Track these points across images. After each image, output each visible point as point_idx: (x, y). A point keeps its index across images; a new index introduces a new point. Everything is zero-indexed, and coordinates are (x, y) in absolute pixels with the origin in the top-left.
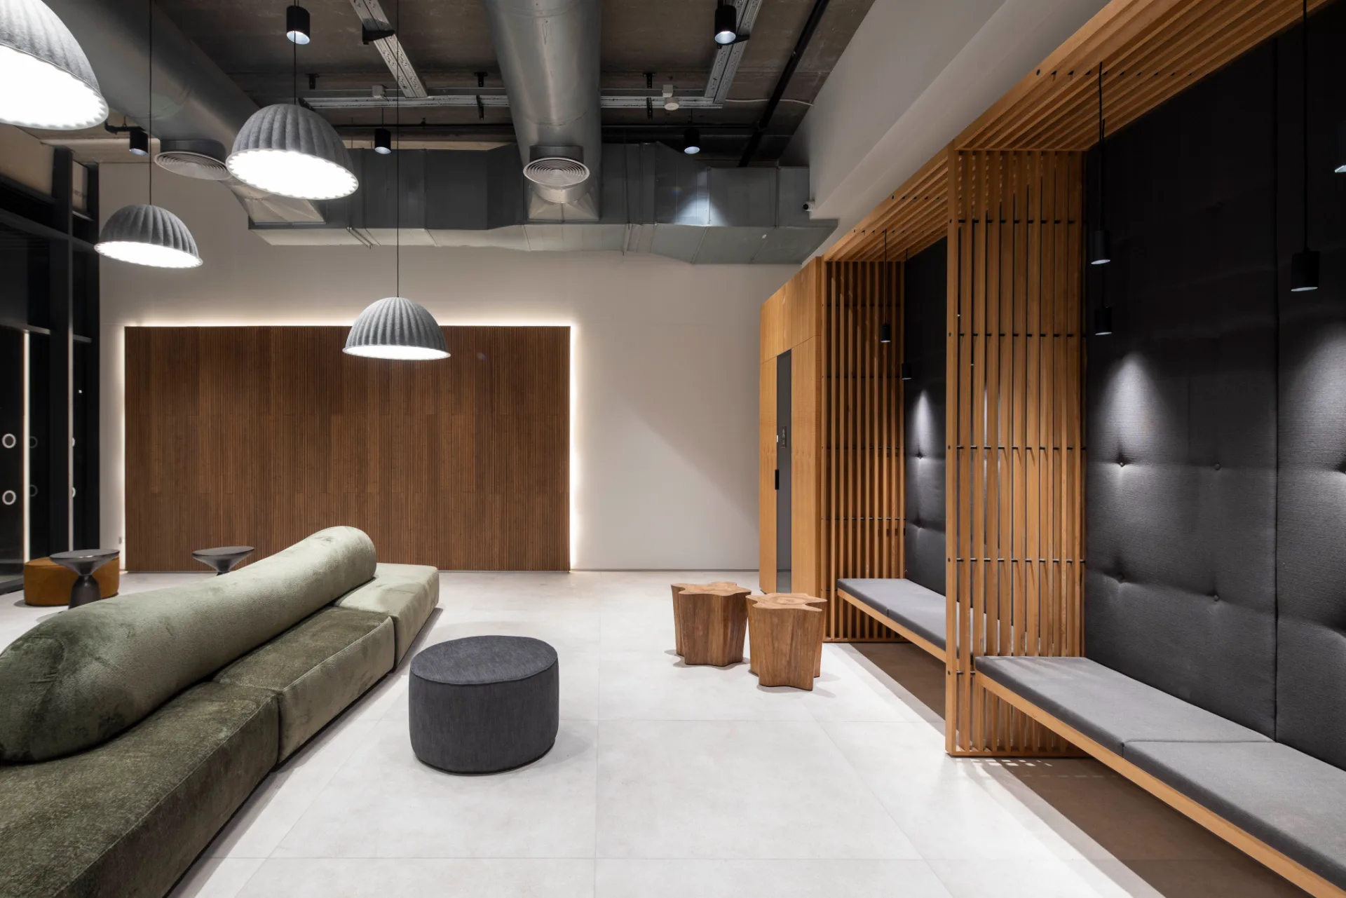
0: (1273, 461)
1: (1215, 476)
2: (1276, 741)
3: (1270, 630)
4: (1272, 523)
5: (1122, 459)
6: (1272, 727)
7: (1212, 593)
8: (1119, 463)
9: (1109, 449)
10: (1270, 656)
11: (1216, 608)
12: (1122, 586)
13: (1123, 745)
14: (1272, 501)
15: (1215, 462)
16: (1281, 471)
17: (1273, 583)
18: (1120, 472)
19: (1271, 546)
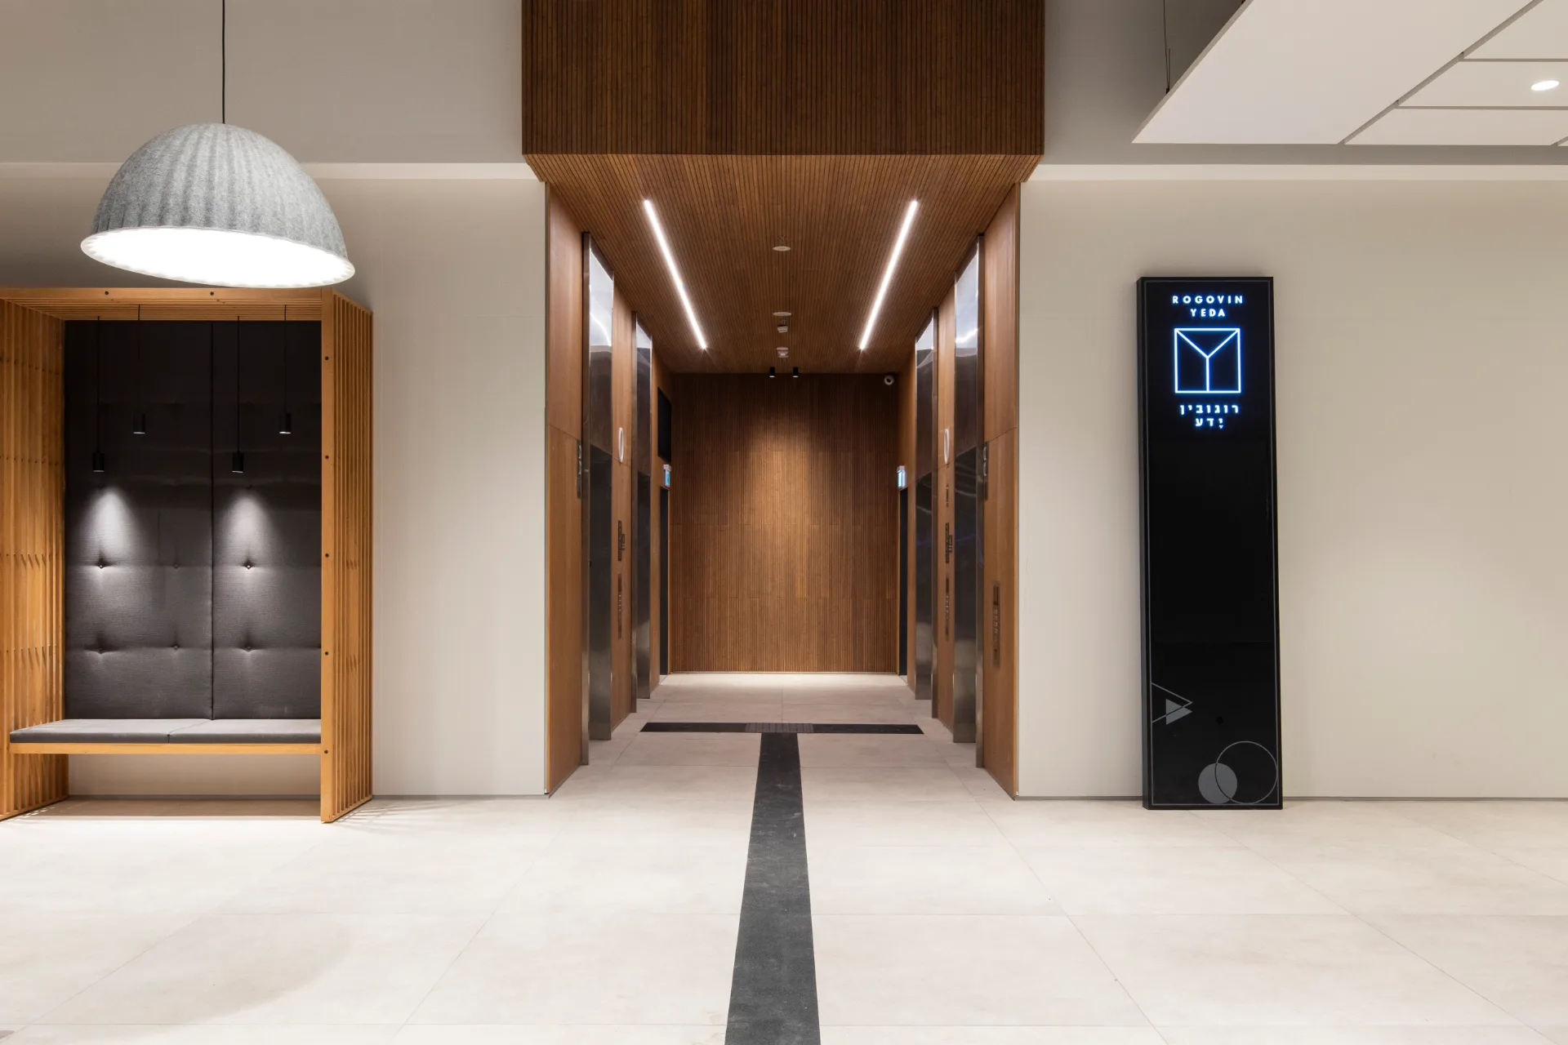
0: (210, 562)
1: (173, 572)
2: (212, 719)
3: (209, 658)
4: (210, 597)
5: (103, 562)
6: (210, 712)
7: (176, 645)
8: (99, 566)
9: (93, 554)
10: (210, 673)
11: (175, 654)
12: (99, 656)
13: (169, 735)
14: (210, 584)
15: (177, 563)
16: (215, 568)
17: (210, 632)
18: (98, 572)
19: (210, 610)
